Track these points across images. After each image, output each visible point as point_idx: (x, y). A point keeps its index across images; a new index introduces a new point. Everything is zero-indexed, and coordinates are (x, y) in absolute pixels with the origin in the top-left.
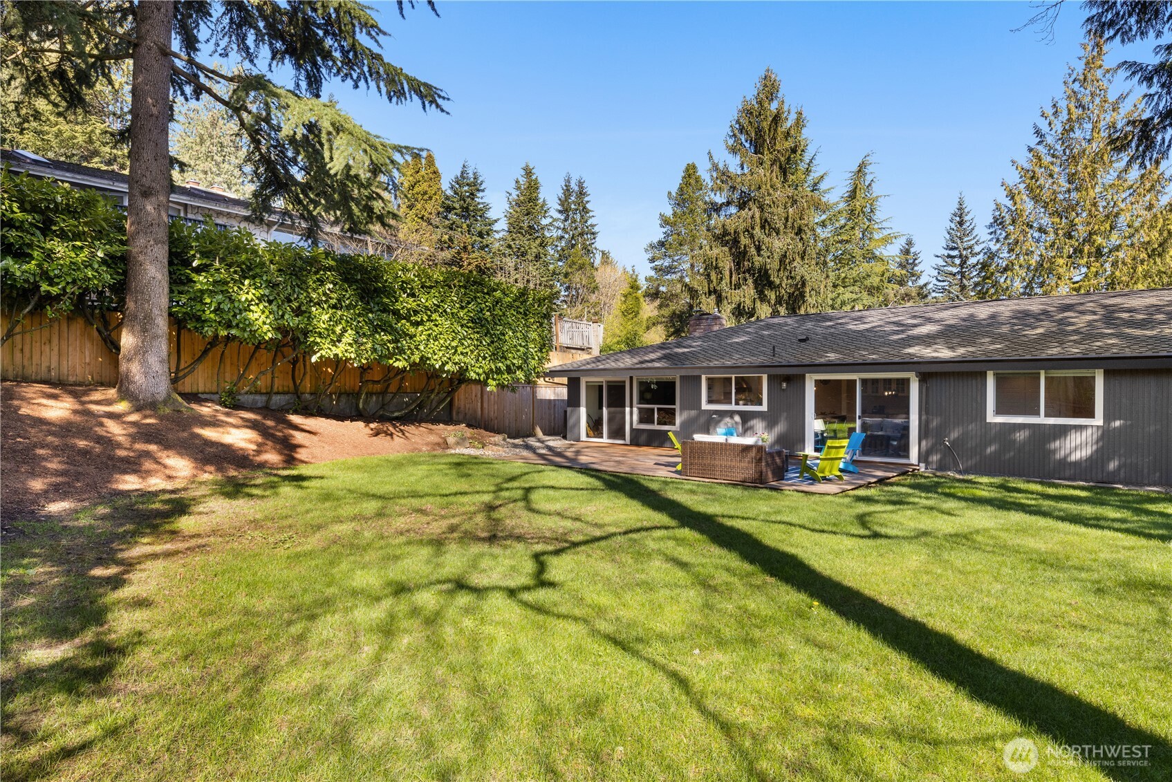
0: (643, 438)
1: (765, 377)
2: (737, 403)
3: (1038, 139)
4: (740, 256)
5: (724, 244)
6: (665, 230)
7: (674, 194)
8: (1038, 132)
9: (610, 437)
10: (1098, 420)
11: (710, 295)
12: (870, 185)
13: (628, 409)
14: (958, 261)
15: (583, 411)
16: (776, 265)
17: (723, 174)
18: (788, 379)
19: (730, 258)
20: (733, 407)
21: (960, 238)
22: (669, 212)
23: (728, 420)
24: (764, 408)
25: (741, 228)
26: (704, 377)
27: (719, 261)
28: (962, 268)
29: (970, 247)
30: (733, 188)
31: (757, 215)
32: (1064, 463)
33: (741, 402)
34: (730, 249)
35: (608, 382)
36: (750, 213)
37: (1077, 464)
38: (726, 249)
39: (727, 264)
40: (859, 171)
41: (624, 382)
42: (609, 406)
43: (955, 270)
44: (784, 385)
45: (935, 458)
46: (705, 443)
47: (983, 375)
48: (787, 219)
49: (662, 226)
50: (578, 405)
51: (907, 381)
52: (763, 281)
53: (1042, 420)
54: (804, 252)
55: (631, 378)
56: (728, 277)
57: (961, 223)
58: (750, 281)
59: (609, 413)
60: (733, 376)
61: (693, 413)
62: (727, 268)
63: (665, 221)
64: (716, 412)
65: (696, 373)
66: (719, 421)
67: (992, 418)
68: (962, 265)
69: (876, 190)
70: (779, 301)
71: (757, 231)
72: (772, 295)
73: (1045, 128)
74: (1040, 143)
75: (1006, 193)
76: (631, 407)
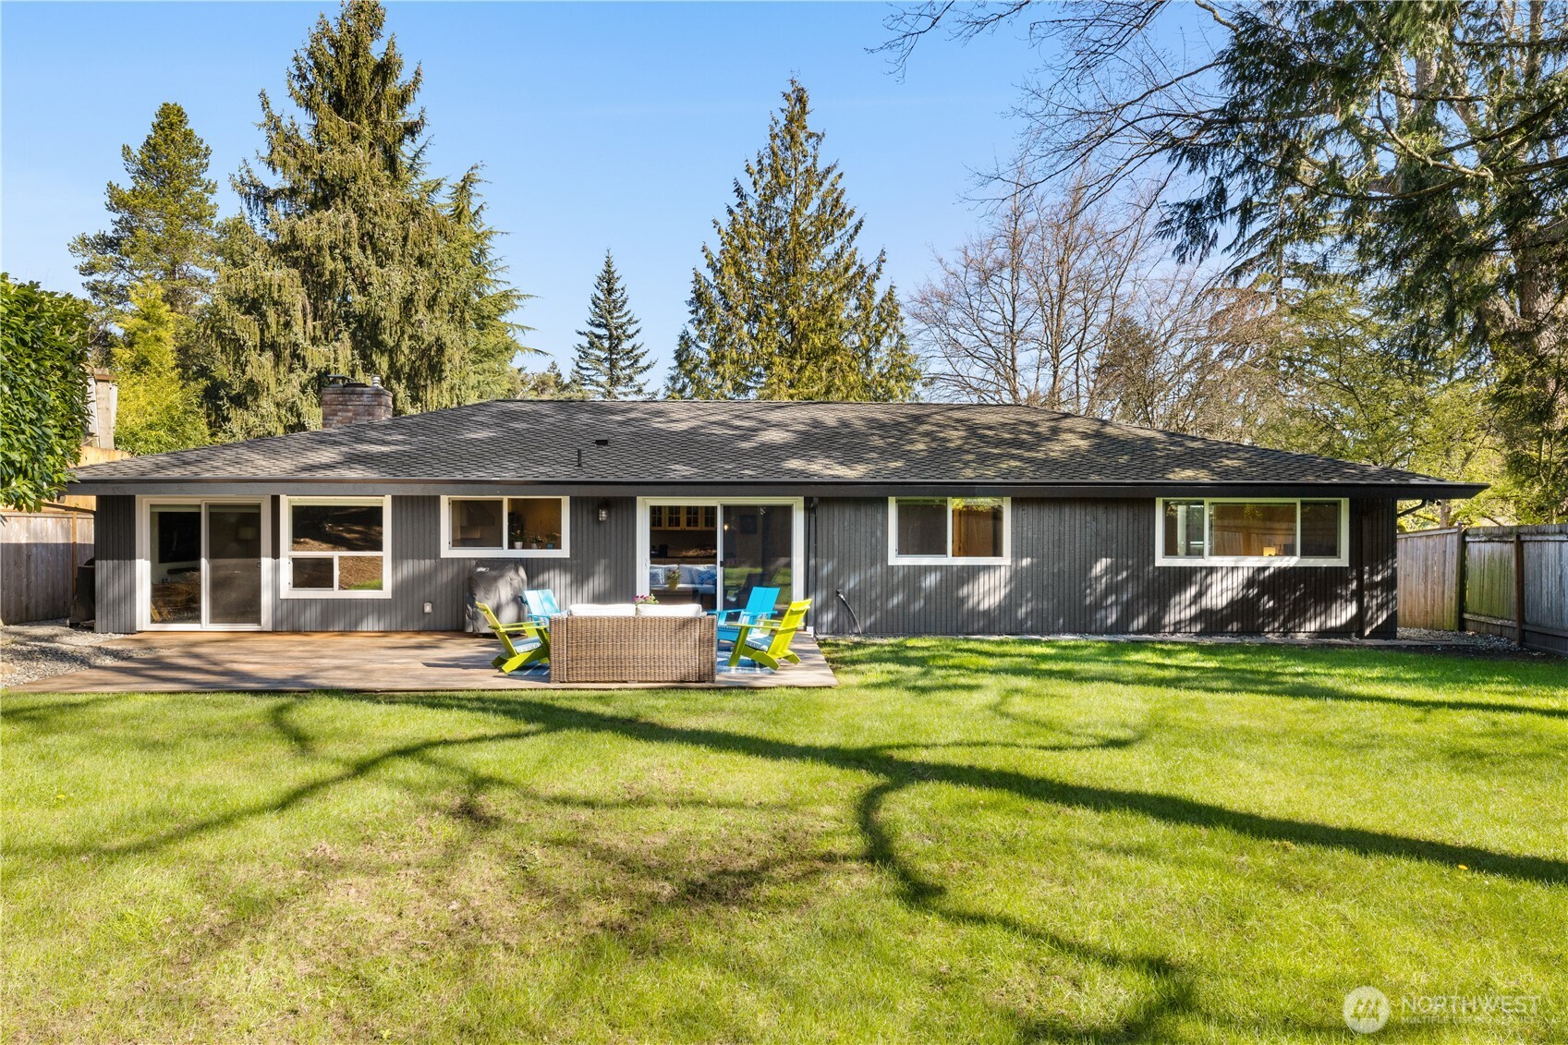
0: (310, 616)
1: (566, 501)
2: (511, 546)
3: (738, 200)
4: (320, 288)
5: (294, 263)
6: (117, 217)
7: (135, 150)
8: (738, 191)
9: (215, 618)
10: (1005, 560)
11: (262, 350)
12: (477, 212)
13: (266, 562)
14: (606, 344)
15: (143, 569)
16: (393, 313)
17: (288, 139)
18: (606, 503)
19: (303, 290)
20: (504, 552)
21: (610, 313)
22: (126, 184)
23: (511, 574)
24: (564, 552)
25: (325, 242)
26: (444, 500)
27: (284, 292)
28: (611, 354)
29: (621, 327)
30: (305, 169)
31: (354, 223)
32: (974, 613)
33: (518, 544)
34: (303, 274)
35: (211, 506)
36: (342, 218)
37: (987, 613)
38: (295, 272)
39: (297, 297)
40: (463, 187)
41: (258, 507)
42: (213, 555)
43: (603, 355)
44: (603, 514)
45: (828, 617)
46: (601, 619)
47: (884, 502)
48: (405, 239)
49: (110, 208)
50: (130, 555)
51: (787, 510)
52: (367, 334)
53: (949, 560)
54: (434, 298)
55: (275, 501)
56: (301, 322)
57: (610, 292)
58: (345, 336)
59: (213, 569)
60: (505, 499)
61: (427, 564)
62: (299, 306)
63: (117, 201)
64: (481, 562)
65: (429, 491)
66: (496, 579)
67: (895, 560)
68: (611, 350)
69: (487, 220)
70: (395, 372)
71: (355, 252)
72: (383, 363)
73: (748, 188)
74: (739, 205)
75: (706, 261)
76: (276, 554)
